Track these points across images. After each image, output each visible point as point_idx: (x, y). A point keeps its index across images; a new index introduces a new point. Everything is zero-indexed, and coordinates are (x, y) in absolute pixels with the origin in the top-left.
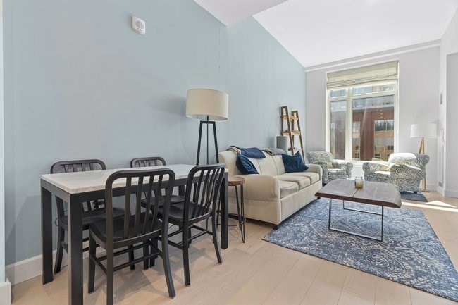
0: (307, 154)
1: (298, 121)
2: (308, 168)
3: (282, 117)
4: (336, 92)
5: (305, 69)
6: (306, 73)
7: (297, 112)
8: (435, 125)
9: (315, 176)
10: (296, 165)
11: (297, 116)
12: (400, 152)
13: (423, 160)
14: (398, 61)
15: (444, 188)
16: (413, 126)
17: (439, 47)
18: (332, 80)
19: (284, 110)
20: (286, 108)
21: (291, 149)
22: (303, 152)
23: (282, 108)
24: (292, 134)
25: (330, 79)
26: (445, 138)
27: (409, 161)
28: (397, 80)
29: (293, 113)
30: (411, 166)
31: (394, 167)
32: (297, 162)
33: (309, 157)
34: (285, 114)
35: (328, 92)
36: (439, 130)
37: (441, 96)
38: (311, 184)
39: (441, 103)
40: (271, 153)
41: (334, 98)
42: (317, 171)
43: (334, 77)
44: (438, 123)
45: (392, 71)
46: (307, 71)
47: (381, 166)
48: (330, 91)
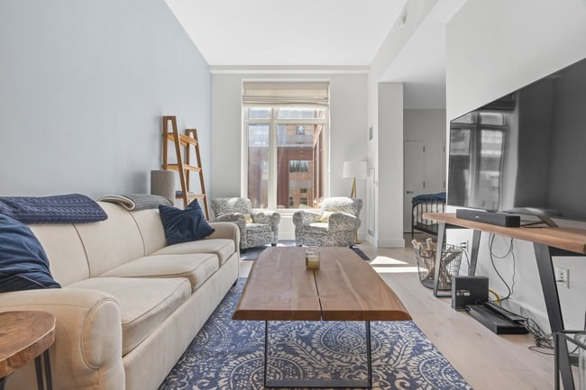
0: (213, 202)
1: (197, 148)
2: (214, 230)
3: (165, 135)
4: (254, 111)
5: (209, 67)
6: (211, 75)
7: (194, 131)
8: (365, 164)
9: (227, 246)
10: (190, 227)
11: (196, 138)
12: (332, 196)
13: (358, 205)
14: (328, 83)
15: (376, 238)
16: (345, 164)
17: (366, 75)
18: (250, 93)
19: (170, 122)
20: (173, 119)
21: (181, 195)
22: (205, 199)
23: (165, 119)
24: (185, 167)
25: (247, 91)
26: (377, 179)
27: (344, 207)
28: (327, 105)
29: (187, 132)
30: (346, 214)
31: (332, 216)
32: (191, 220)
33: (215, 206)
34: (170, 130)
35: (244, 109)
36: (369, 169)
37: (371, 130)
38: (220, 265)
39: (371, 138)
40: (129, 205)
41: (252, 119)
42: (230, 235)
43: (254, 89)
44: (367, 160)
45: (323, 94)
46: (213, 72)
47: (314, 216)
48: (247, 108)
